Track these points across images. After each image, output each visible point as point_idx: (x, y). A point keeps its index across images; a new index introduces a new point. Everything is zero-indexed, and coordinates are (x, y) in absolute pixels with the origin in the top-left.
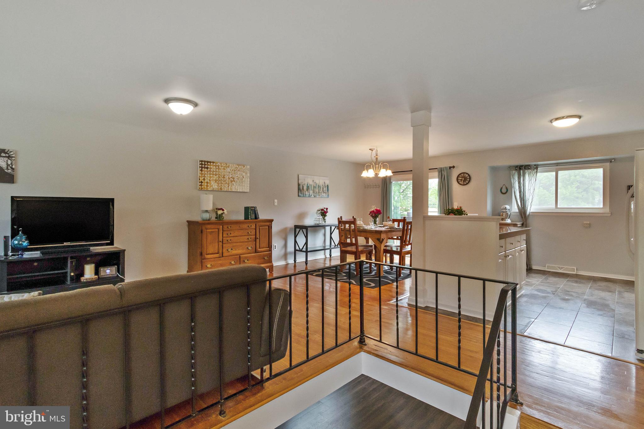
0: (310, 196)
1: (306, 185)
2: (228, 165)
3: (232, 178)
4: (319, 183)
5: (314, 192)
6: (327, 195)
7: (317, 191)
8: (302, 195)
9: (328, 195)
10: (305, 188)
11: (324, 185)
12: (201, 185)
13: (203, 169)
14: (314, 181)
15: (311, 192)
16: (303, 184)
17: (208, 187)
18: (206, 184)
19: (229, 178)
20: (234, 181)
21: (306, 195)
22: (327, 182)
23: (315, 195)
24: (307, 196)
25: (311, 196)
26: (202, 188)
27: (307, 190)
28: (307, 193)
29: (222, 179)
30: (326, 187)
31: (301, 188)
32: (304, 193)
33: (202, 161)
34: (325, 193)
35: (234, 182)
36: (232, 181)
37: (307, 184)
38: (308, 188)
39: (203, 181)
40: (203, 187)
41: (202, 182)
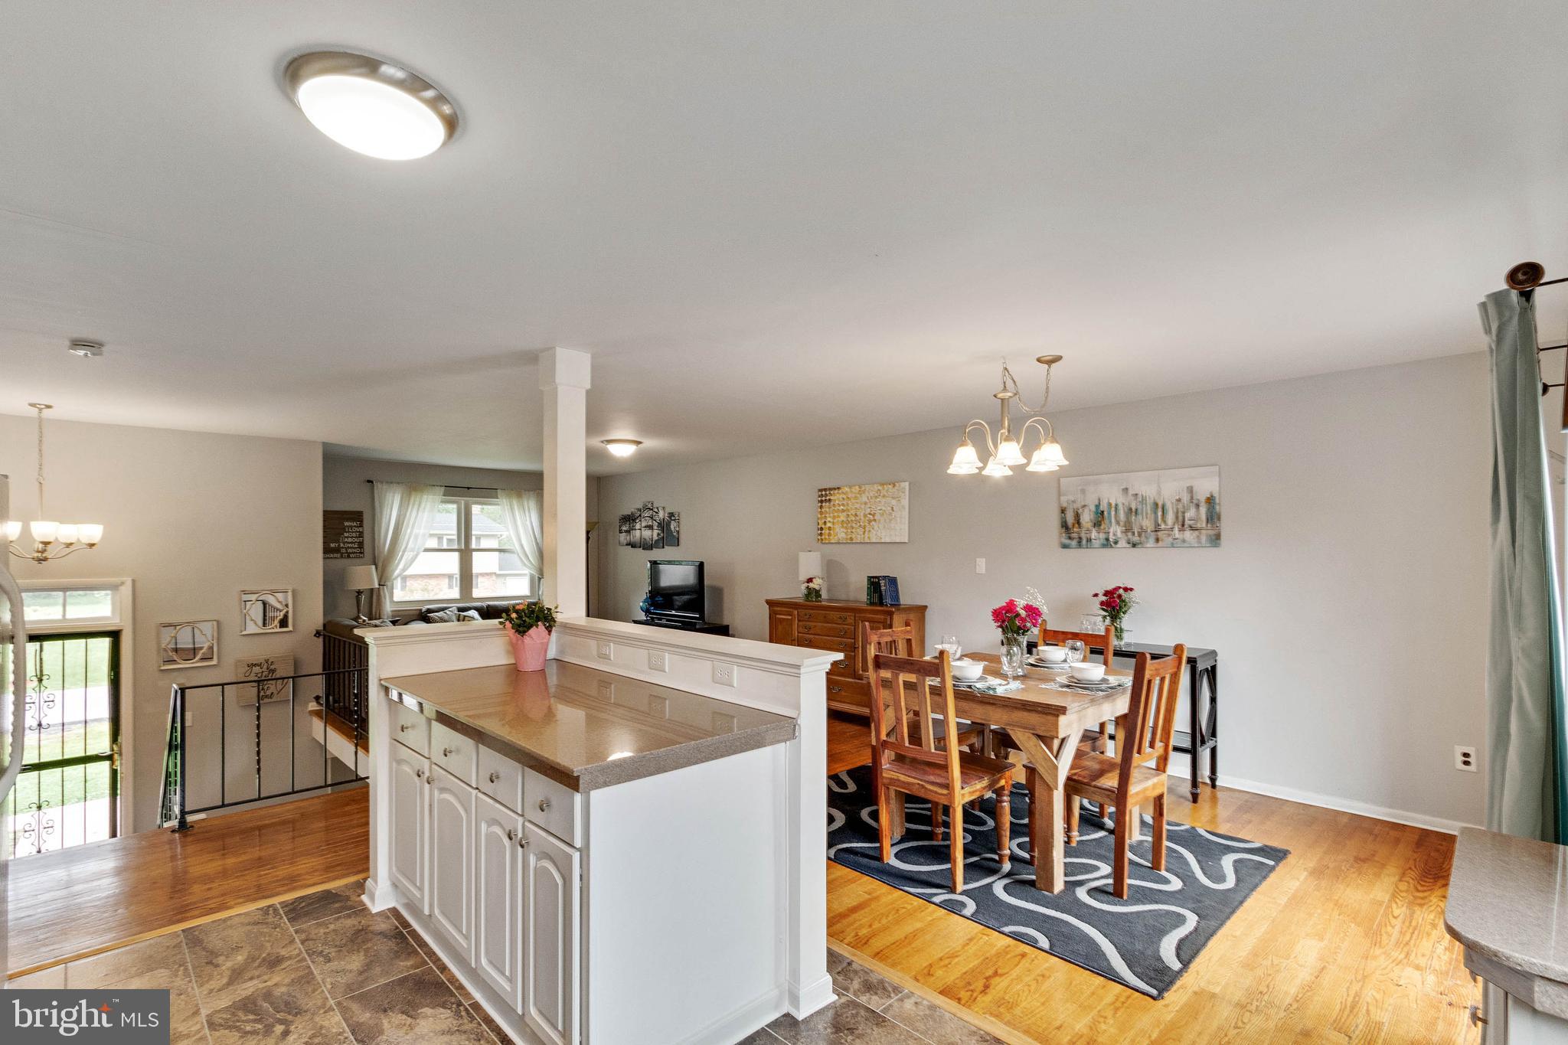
0: (1107, 544)
1: (1093, 508)
2: (863, 488)
3: (870, 514)
4: (1159, 493)
5: (1128, 529)
6: (1204, 539)
7: (1148, 524)
8: (1074, 543)
9: (1216, 539)
10: (1087, 518)
11: (1186, 498)
12: (821, 534)
13: (824, 504)
14: (1131, 492)
15: (1116, 530)
16: (1078, 505)
17: (831, 538)
18: (827, 531)
19: (865, 516)
20: (875, 520)
21: (1089, 540)
22: (1207, 485)
23: (1136, 539)
24: (1096, 543)
25: (1116, 543)
26: (822, 540)
27: (1097, 524)
28: (1094, 534)
29: (854, 519)
30: (1198, 506)
31: (1070, 519)
32: (1083, 535)
33: (821, 490)
34: (1192, 528)
35: (873, 523)
36: (870, 521)
37: (1097, 506)
38: (1100, 519)
39: (823, 526)
40: (823, 537)
41: (822, 529)
